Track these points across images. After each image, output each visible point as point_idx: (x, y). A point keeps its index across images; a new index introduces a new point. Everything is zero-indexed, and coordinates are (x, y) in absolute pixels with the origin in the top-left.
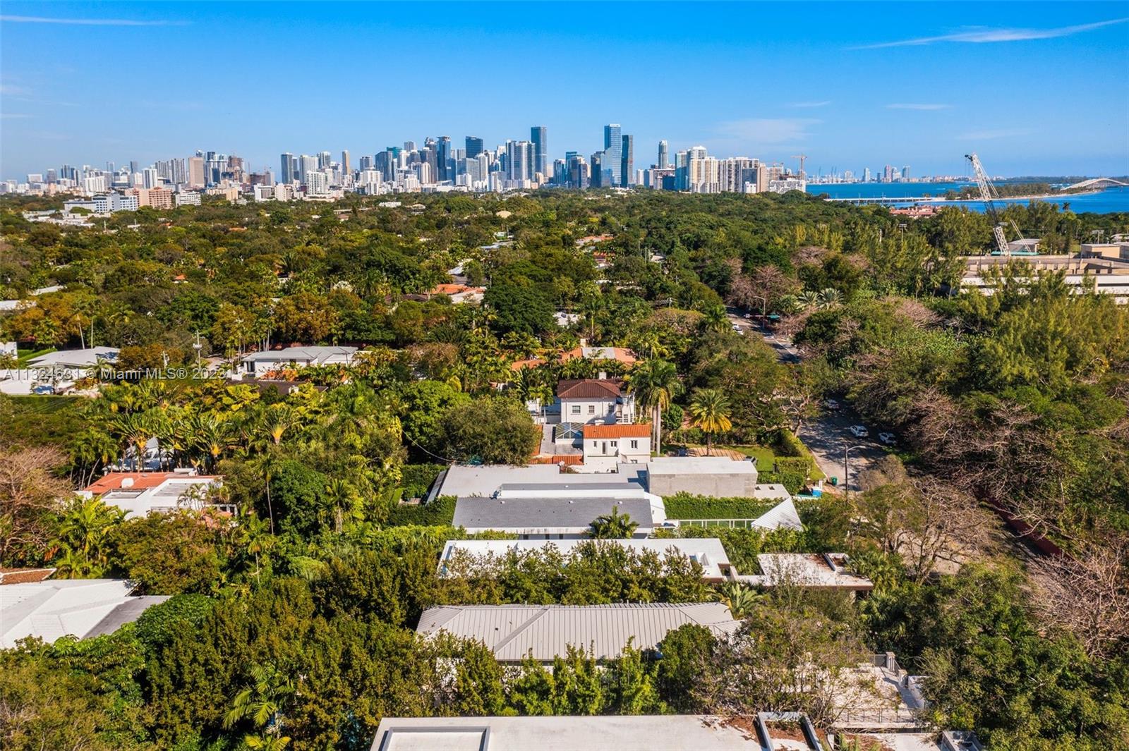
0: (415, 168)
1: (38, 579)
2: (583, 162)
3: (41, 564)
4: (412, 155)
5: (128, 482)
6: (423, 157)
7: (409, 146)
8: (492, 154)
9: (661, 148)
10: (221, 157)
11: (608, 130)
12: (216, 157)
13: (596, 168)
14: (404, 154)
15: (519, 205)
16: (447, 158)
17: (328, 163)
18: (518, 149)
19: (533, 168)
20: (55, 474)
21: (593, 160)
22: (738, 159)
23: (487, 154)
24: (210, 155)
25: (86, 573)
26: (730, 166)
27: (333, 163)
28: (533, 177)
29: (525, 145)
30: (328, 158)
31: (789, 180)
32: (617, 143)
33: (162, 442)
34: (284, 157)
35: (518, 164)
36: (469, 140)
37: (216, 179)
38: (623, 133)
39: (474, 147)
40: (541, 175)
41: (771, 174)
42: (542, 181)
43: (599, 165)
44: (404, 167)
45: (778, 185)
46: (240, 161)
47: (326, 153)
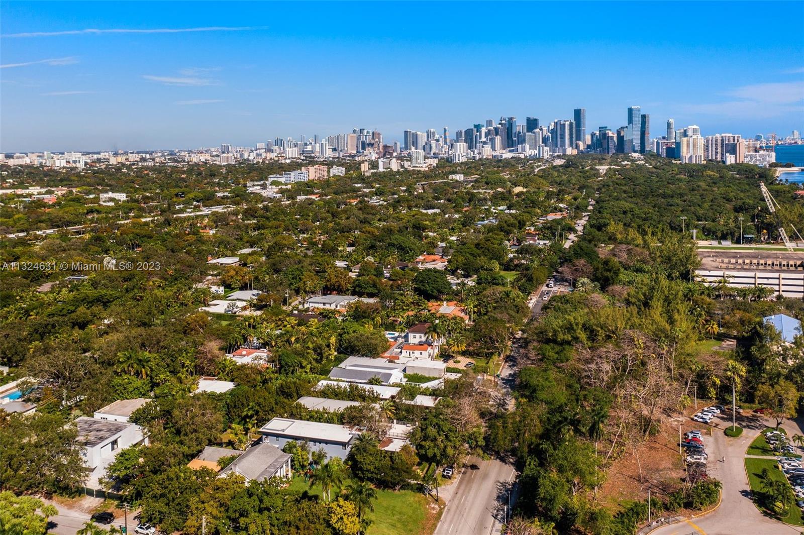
0: (491, 140)
1: (212, 380)
2: (610, 134)
3: (214, 376)
4: (489, 130)
5: (244, 353)
6: (496, 130)
7: (489, 123)
8: (545, 129)
9: (669, 124)
10: (368, 132)
11: (630, 111)
12: (365, 131)
13: (621, 138)
14: (484, 130)
15: (532, 182)
16: (514, 131)
17: (434, 136)
18: (563, 126)
19: (574, 139)
20: (221, 349)
21: (619, 133)
22: (723, 135)
23: (541, 129)
24: (361, 131)
25: (226, 380)
26: (716, 141)
27: (437, 136)
28: (574, 145)
29: (568, 123)
30: (433, 133)
31: (761, 152)
32: (637, 120)
33: (258, 339)
34: (406, 132)
35: (563, 136)
36: (528, 120)
37: (364, 148)
38: (642, 113)
39: (532, 124)
40: (581, 143)
41: (749, 147)
42: (582, 148)
43: (623, 136)
44: (484, 139)
45: (751, 156)
46: (379, 134)
47: (432, 130)
